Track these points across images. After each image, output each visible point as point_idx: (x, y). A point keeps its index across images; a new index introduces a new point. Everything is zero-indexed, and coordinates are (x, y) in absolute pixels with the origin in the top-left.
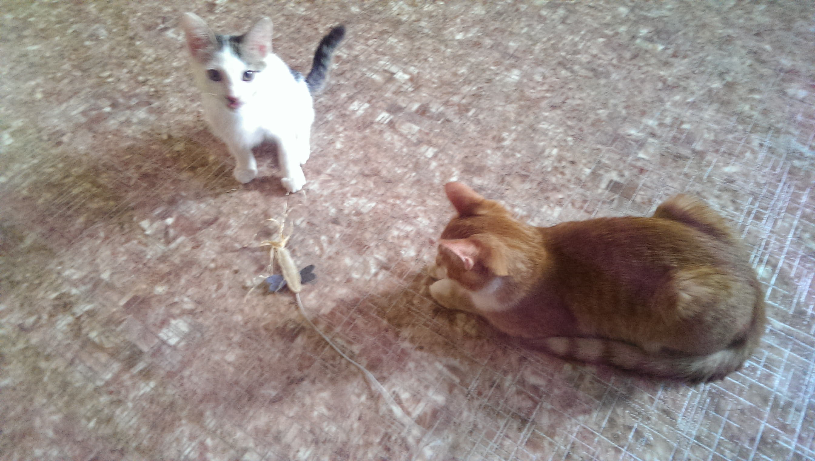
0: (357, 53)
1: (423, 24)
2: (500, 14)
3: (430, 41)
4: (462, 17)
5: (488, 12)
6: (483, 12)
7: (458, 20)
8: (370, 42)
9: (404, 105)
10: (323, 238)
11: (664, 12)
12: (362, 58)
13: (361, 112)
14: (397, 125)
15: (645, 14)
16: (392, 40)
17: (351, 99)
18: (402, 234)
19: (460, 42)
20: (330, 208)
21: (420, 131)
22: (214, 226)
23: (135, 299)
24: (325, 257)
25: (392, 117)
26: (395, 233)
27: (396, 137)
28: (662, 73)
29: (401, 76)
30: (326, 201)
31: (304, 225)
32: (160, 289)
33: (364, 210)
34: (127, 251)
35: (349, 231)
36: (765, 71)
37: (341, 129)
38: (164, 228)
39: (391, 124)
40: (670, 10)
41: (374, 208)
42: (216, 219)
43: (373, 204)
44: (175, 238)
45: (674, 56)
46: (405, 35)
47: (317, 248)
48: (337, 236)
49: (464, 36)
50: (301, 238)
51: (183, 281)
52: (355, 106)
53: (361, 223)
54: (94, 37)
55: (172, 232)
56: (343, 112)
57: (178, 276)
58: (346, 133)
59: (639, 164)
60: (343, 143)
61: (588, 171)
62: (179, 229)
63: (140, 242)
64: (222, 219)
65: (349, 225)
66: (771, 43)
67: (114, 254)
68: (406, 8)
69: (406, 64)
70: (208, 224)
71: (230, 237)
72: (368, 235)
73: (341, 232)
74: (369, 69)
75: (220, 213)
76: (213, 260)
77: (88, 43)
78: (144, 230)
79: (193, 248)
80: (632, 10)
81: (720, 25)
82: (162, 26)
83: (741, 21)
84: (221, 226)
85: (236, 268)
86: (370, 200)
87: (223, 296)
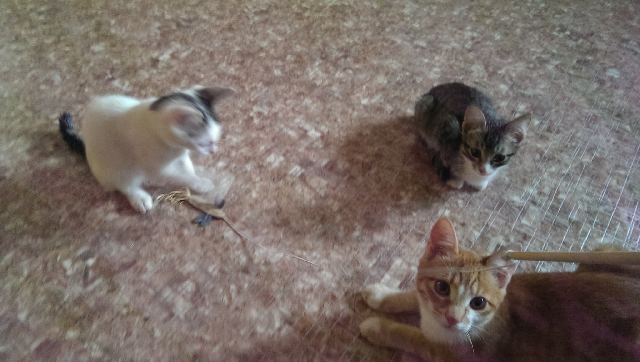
0: (276, 111)
1: (334, 88)
2: (399, 84)
3: (339, 104)
4: (367, 85)
5: (389, 82)
6: (386, 82)
7: (364, 88)
8: (288, 102)
9: (314, 160)
10: (233, 287)
11: (538, 91)
12: (280, 115)
13: (276, 164)
14: (307, 179)
15: (523, 92)
16: (308, 101)
17: (268, 152)
18: (307, 287)
19: (365, 107)
20: (242, 256)
21: (328, 185)
22: (132, 269)
23: (47, 342)
24: (232, 307)
25: (303, 170)
26: (300, 286)
27: (306, 189)
28: (539, 146)
29: (314, 134)
30: (238, 249)
31: (216, 273)
32: (72, 334)
33: (273, 260)
34: (47, 292)
35: (257, 281)
36: (628, 149)
37: (258, 179)
38: (84, 269)
39: (302, 177)
40: (543, 90)
41: (281, 259)
42: (134, 262)
43: (281, 255)
44: (93, 280)
45: (549, 130)
46: (318, 97)
47: (225, 298)
48: (246, 285)
49: (369, 100)
50: (211, 286)
51: (94, 326)
52: (271, 158)
53: (270, 273)
54: (49, 82)
55: (91, 274)
56: (261, 163)
57: (91, 320)
58: (262, 183)
59: (523, 230)
60: (258, 193)
61: (477, 234)
62: (98, 271)
63: (60, 282)
64: (140, 263)
65: (258, 275)
66: (630, 124)
67: (34, 294)
68: (321, 74)
69: (318, 123)
70: (126, 267)
71: (146, 283)
72: (274, 287)
73: (250, 282)
74: (286, 125)
75: (138, 256)
76: (126, 306)
77: (43, 87)
78: (65, 271)
79: (108, 292)
80: (511, 88)
81: (586, 105)
82: (110, 76)
83: (604, 103)
84: (138, 270)
85: (146, 315)
86: (279, 250)
87: (131, 345)
